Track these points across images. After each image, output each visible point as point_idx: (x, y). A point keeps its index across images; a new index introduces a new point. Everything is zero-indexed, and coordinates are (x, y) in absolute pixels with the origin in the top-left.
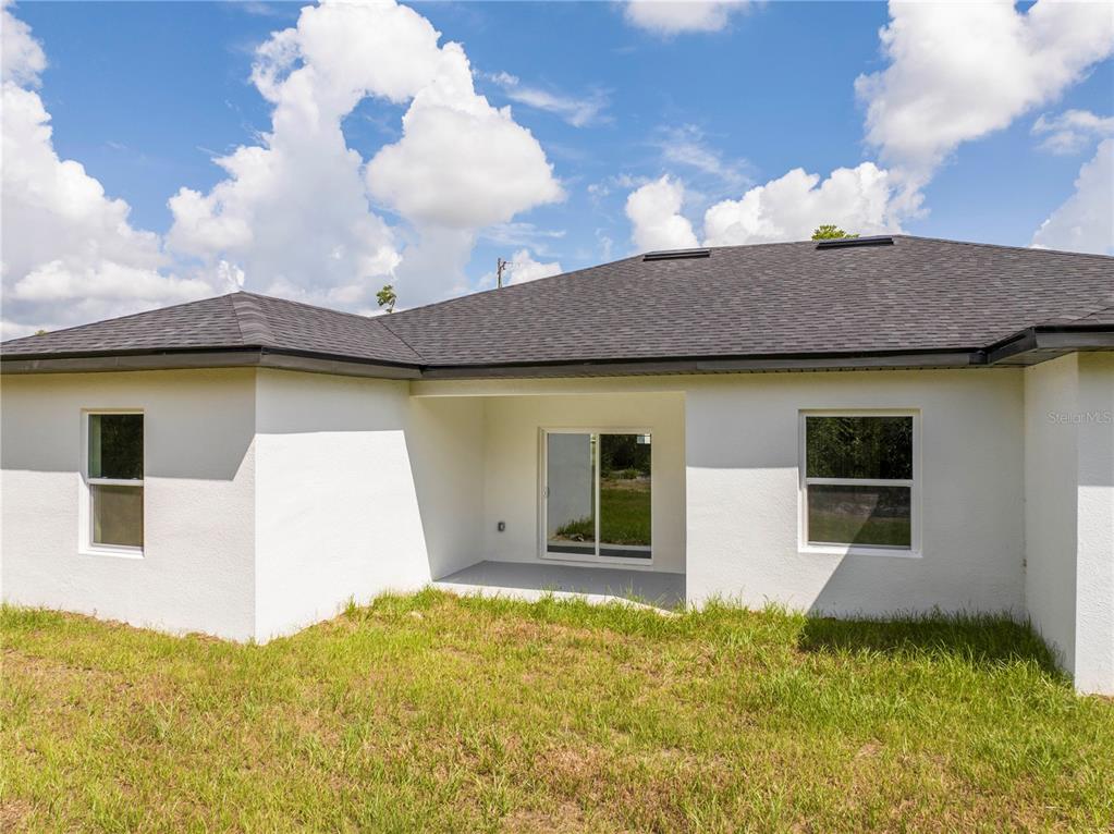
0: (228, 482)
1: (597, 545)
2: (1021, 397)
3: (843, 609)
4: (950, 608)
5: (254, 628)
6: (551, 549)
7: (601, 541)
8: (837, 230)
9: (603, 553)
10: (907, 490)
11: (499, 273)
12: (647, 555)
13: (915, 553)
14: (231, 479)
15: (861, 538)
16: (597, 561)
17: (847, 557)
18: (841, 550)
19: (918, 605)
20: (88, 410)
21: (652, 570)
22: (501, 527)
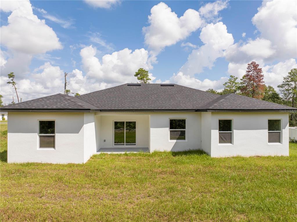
0: (77, 134)
1: (125, 144)
2: (201, 116)
3: (176, 150)
4: (192, 149)
5: (83, 161)
6: (115, 145)
7: (126, 143)
8: (143, 69)
9: (126, 145)
10: (185, 131)
11: (65, 76)
12: (135, 145)
13: (186, 140)
14: (78, 133)
15: (178, 139)
16: (125, 146)
17: (176, 142)
18: (175, 141)
19: (187, 149)
20: (38, 120)
21: (136, 147)
22: (105, 141)
